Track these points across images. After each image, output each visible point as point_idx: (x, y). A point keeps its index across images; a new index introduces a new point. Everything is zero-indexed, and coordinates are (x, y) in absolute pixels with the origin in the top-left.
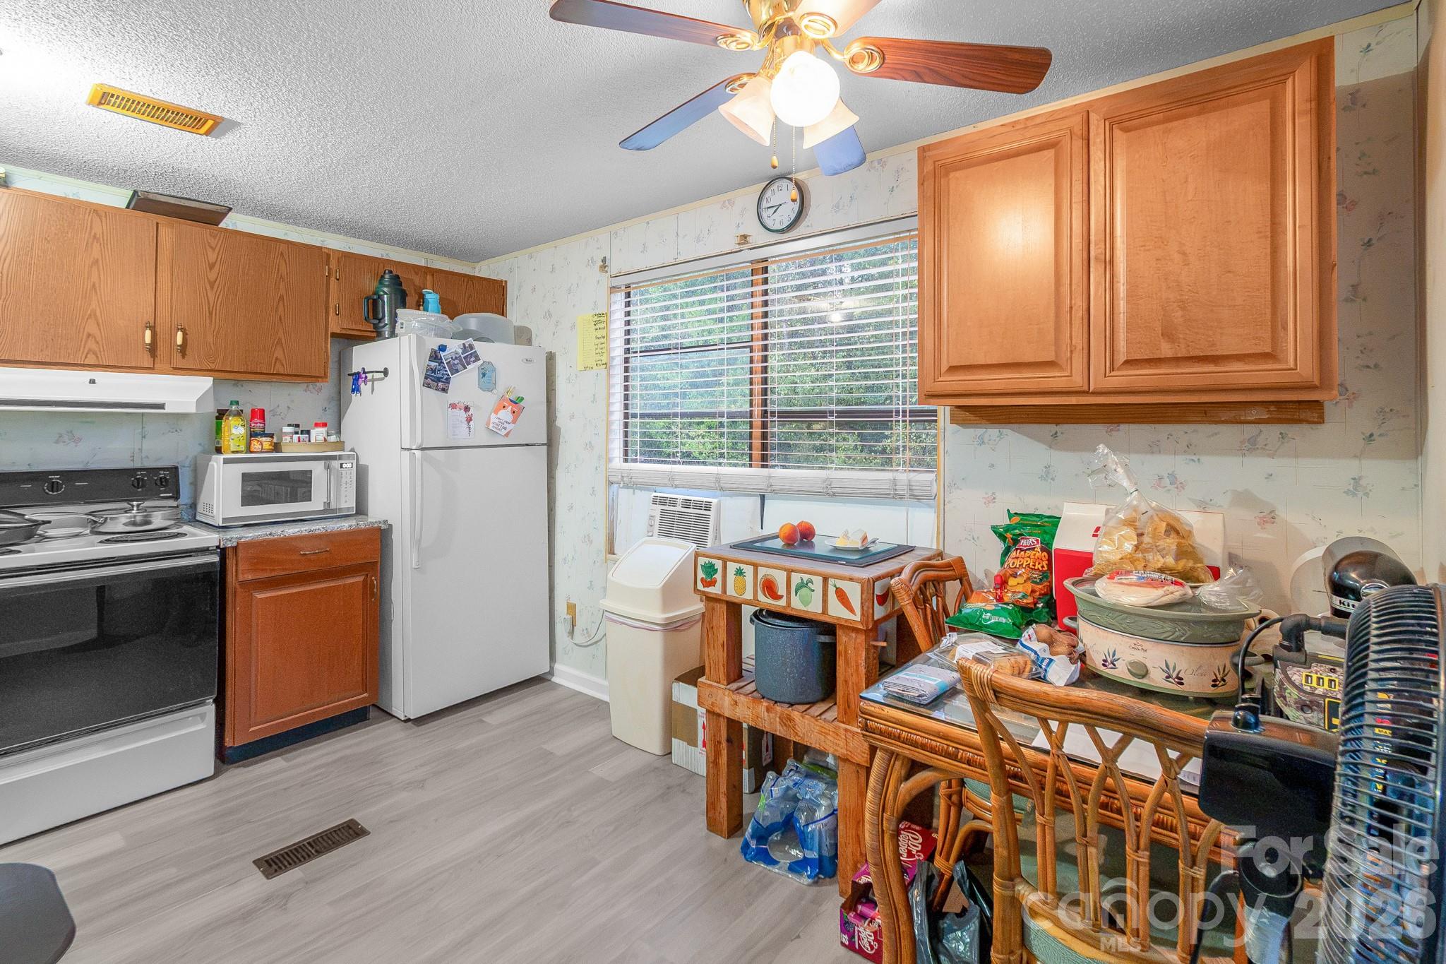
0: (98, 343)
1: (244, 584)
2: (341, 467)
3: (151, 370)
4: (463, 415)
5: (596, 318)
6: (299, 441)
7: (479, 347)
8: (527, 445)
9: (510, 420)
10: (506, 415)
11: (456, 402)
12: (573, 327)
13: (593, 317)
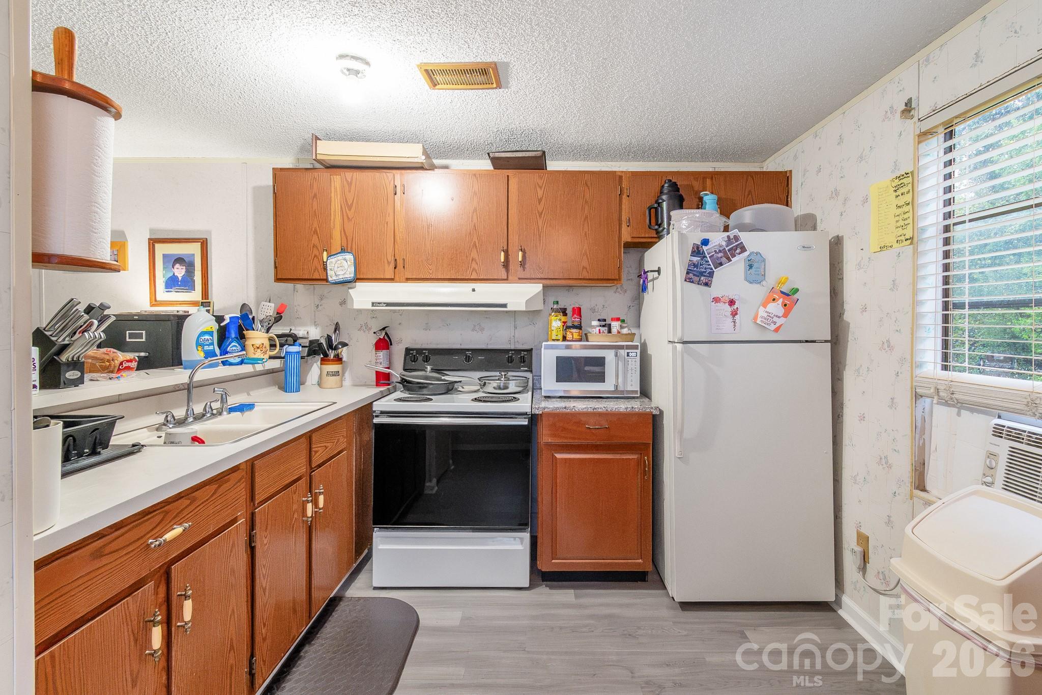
0: (477, 264)
1: (548, 445)
2: (628, 356)
3: (506, 280)
4: (728, 309)
5: (897, 182)
6: (600, 333)
7: (745, 237)
8: (807, 341)
9: (781, 315)
10: (776, 308)
11: (720, 296)
12: (866, 200)
13: (893, 181)
